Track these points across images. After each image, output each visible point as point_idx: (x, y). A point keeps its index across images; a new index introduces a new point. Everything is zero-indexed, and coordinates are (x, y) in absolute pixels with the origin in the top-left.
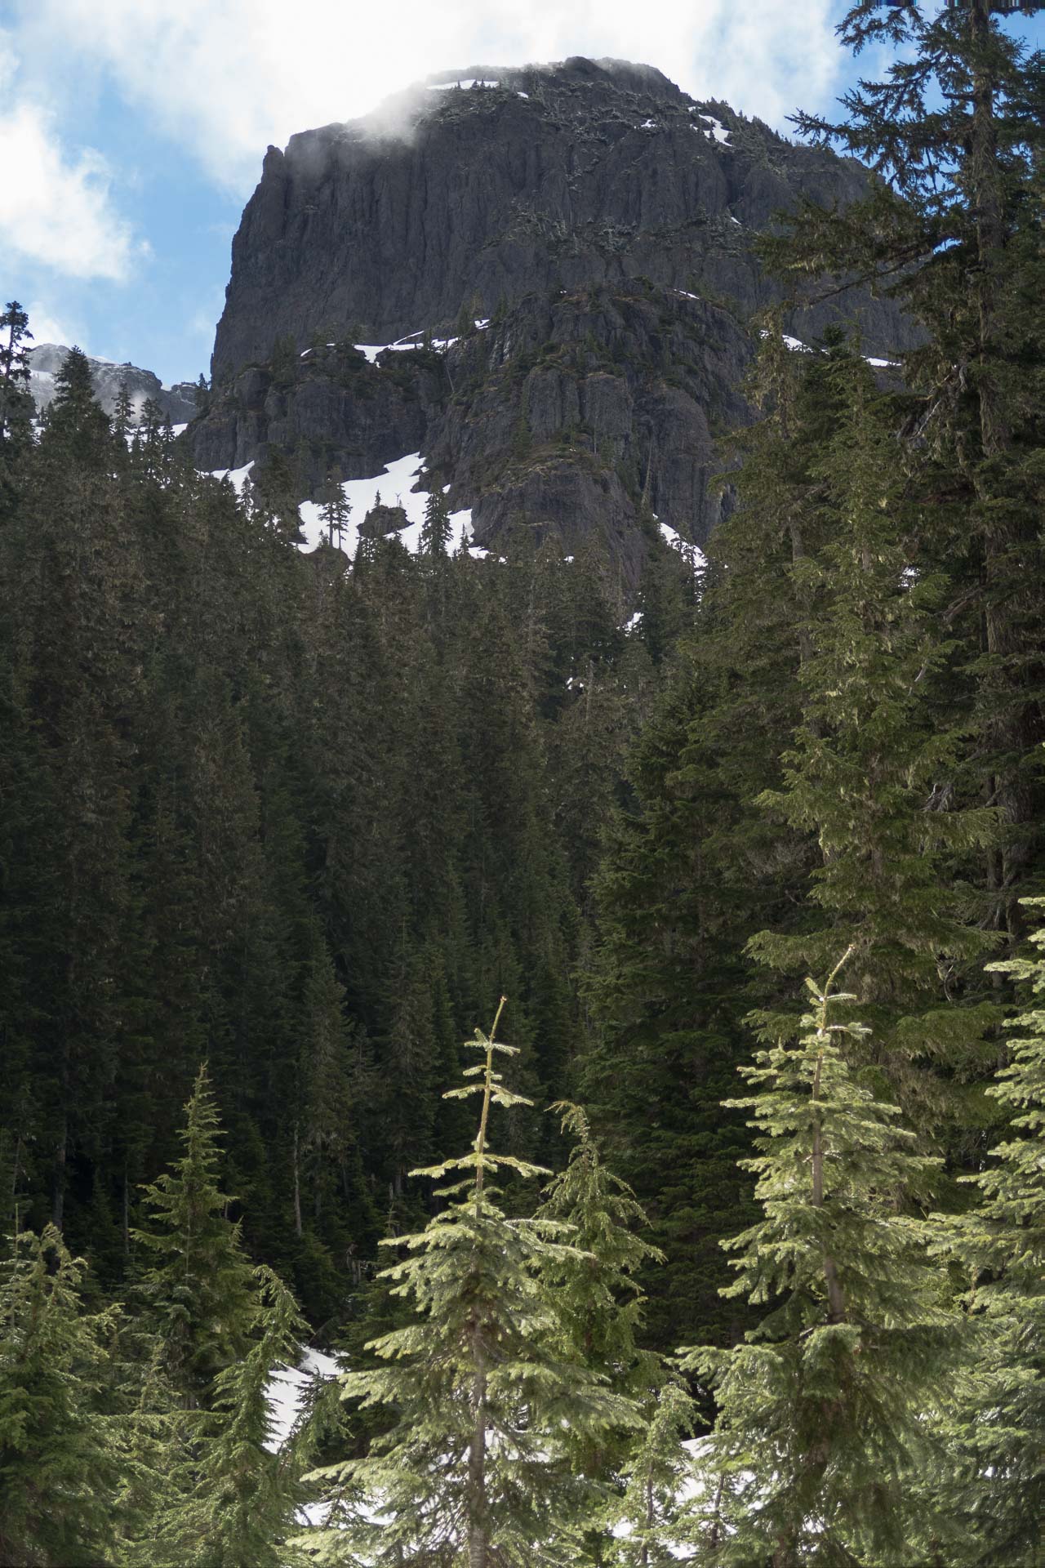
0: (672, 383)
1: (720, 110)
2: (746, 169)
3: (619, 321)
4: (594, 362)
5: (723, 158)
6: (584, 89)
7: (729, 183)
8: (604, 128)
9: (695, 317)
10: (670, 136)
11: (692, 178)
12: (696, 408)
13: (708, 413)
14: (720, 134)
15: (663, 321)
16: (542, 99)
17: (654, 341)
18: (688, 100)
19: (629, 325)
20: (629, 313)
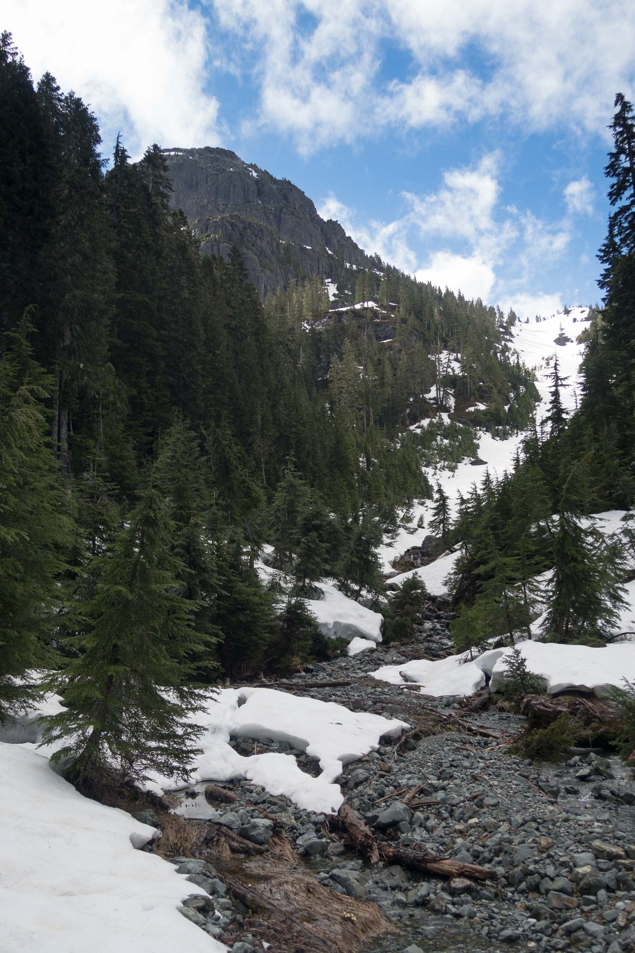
0: (247, 248)
1: (254, 167)
2: (264, 185)
3: (230, 228)
4: (222, 241)
5: (257, 182)
6: (211, 157)
7: (258, 190)
8: (217, 170)
9: (254, 227)
10: (239, 174)
11: (246, 187)
12: (255, 257)
13: (259, 259)
14: (255, 174)
15: (244, 228)
16: (197, 159)
17: (241, 235)
18: (244, 163)
19: (233, 229)
20: (233, 225)
